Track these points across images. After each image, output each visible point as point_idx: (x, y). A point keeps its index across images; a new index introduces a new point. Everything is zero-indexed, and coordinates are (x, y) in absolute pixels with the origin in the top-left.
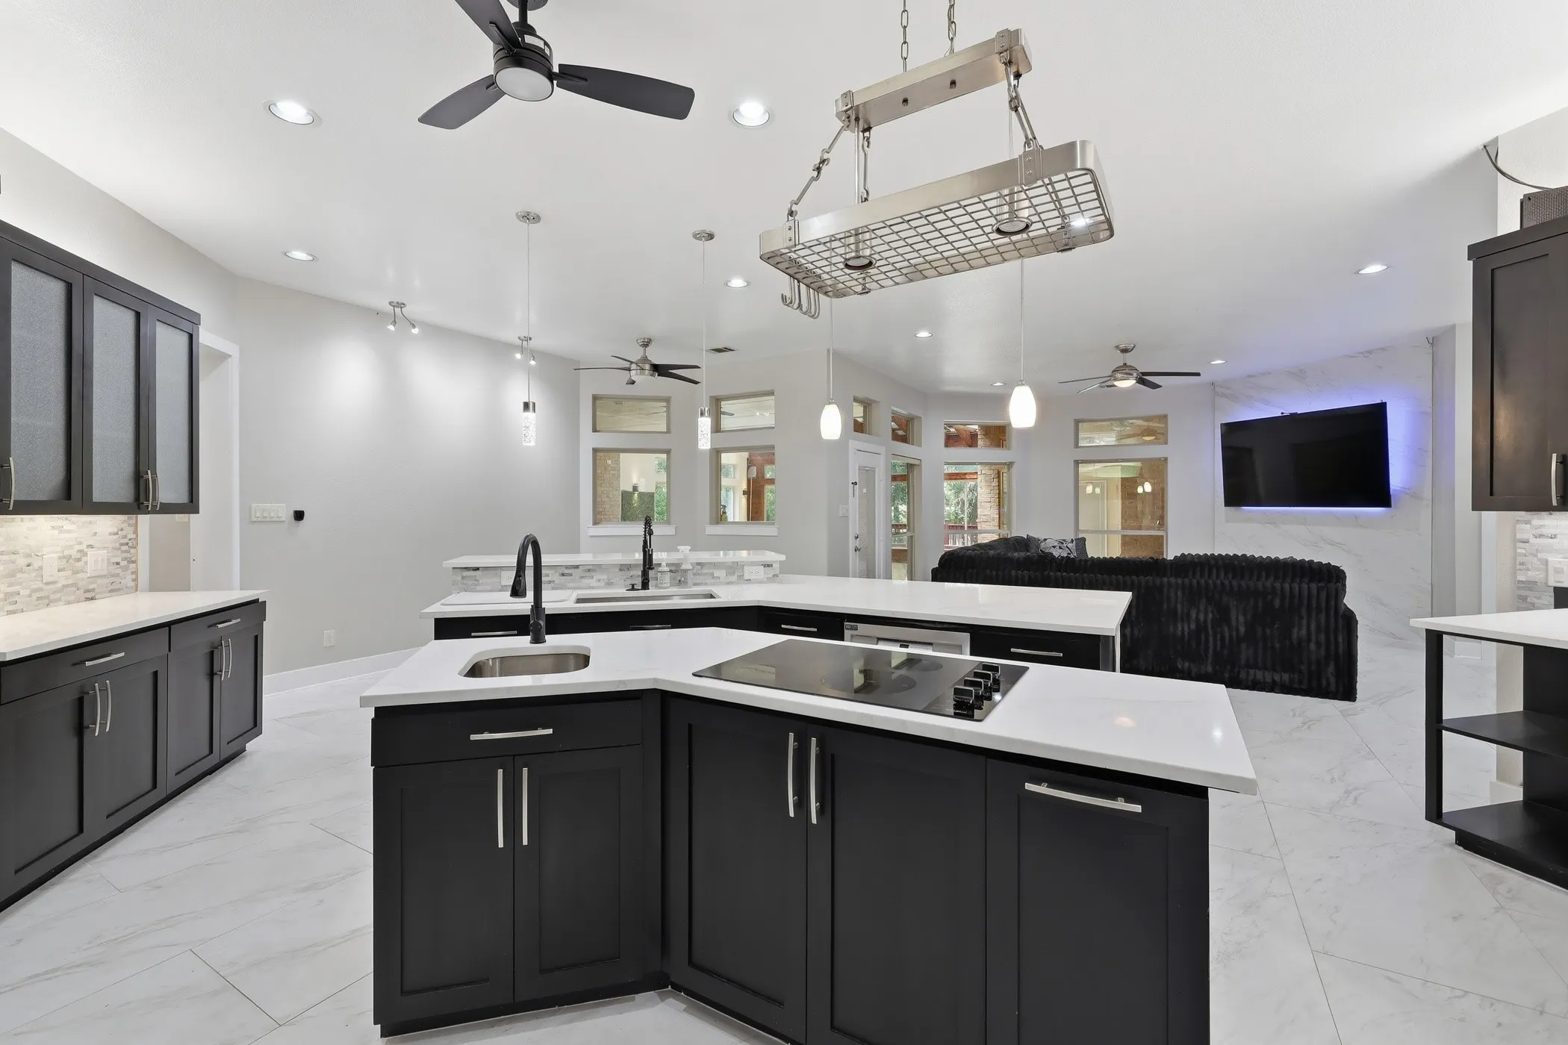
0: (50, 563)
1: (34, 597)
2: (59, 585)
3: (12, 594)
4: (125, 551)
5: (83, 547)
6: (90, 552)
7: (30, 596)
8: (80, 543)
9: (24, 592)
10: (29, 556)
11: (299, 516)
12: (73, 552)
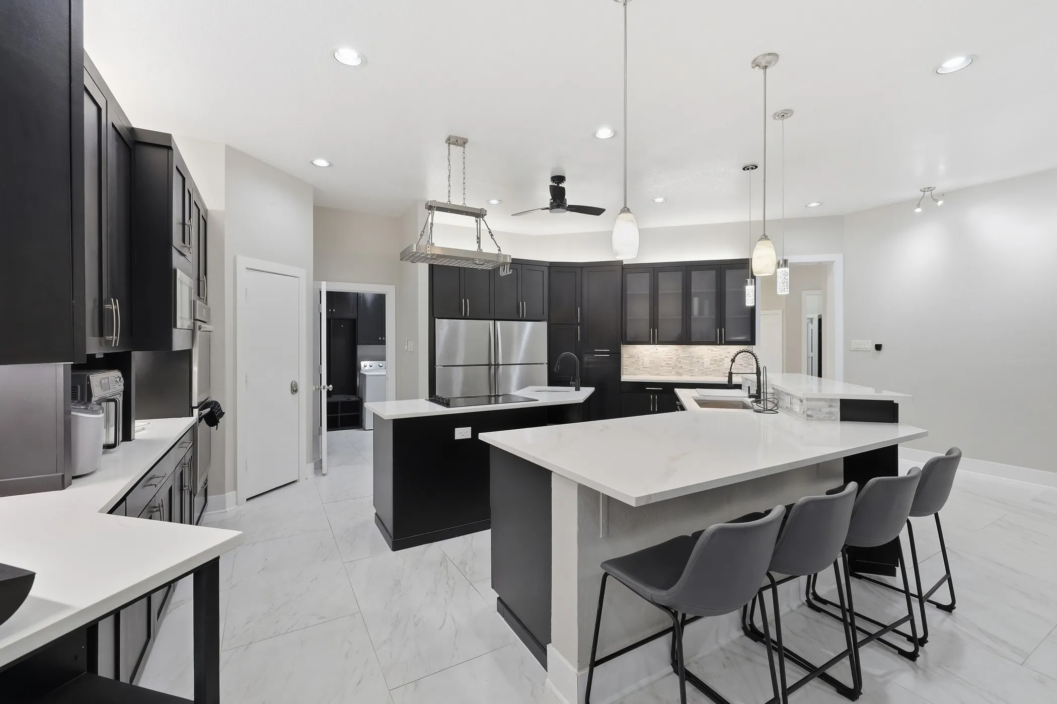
0: (707, 361)
1: (700, 372)
2: (712, 369)
3: (692, 370)
4: (746, 360)
5: (723, 357)
6: (726, 359)
7: (698, 372)
8: (721, 355)
9: (696, 370)
10: (699, 358)
11: (878, 347)
12: (718, 359)
